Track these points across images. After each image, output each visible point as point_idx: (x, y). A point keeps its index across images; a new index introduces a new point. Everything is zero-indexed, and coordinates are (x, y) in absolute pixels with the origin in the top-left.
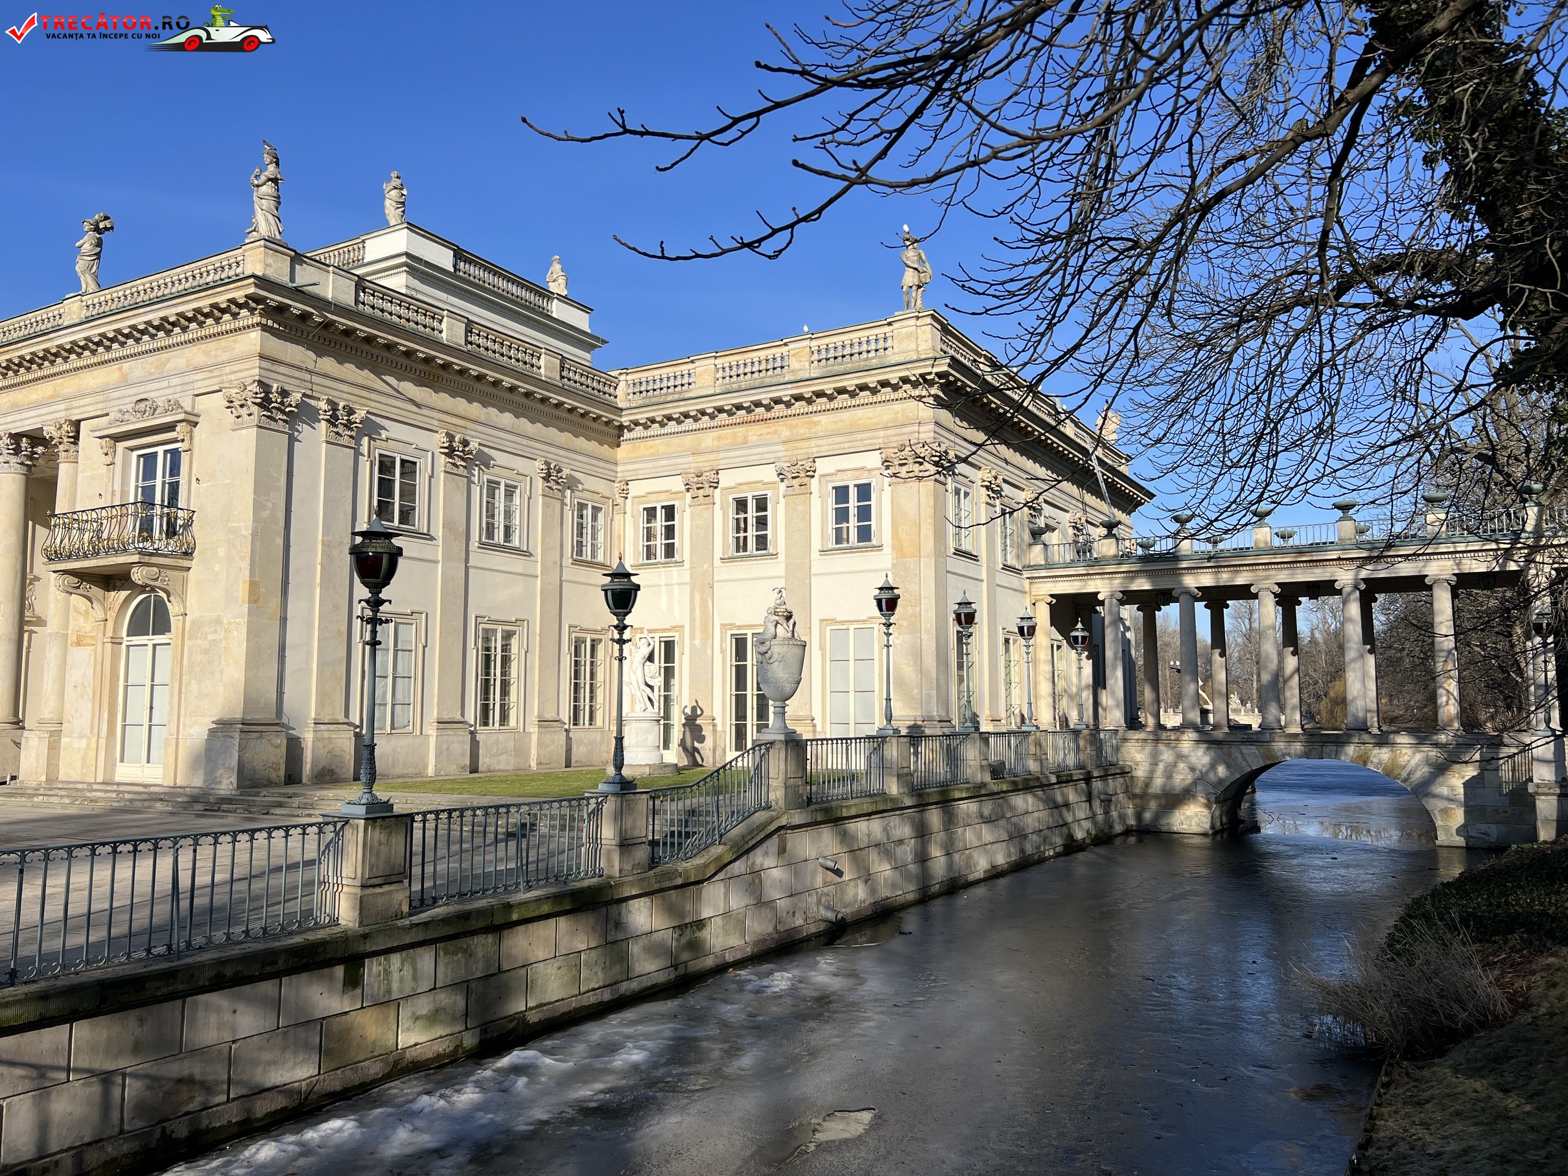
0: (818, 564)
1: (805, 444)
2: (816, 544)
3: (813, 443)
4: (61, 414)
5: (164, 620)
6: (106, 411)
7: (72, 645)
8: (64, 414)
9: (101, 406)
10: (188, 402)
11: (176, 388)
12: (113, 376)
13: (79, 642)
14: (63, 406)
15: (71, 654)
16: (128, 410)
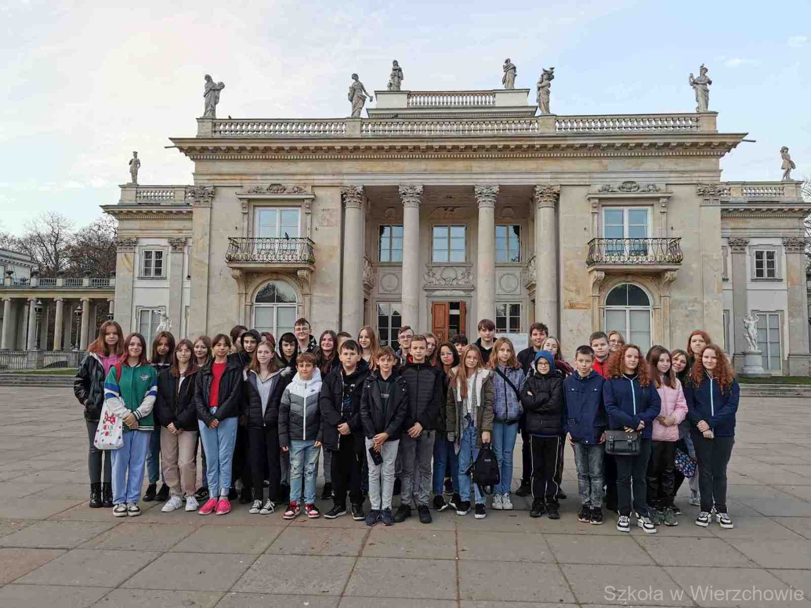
0: (751, 285)
1: (743, 231)
2: (749, 278)
3: (748, 231)
4: (546, 180)
5: (638, 298)
6: (587, 184)
7: (565, 308)
8: (549, 180)
9: (585, 180)
10: (663, 187)
11: (653, 179)
12: (593, 165)
13: (572, 306)
14: (549, 176)
15: (564, 313)
16: (615, 186)
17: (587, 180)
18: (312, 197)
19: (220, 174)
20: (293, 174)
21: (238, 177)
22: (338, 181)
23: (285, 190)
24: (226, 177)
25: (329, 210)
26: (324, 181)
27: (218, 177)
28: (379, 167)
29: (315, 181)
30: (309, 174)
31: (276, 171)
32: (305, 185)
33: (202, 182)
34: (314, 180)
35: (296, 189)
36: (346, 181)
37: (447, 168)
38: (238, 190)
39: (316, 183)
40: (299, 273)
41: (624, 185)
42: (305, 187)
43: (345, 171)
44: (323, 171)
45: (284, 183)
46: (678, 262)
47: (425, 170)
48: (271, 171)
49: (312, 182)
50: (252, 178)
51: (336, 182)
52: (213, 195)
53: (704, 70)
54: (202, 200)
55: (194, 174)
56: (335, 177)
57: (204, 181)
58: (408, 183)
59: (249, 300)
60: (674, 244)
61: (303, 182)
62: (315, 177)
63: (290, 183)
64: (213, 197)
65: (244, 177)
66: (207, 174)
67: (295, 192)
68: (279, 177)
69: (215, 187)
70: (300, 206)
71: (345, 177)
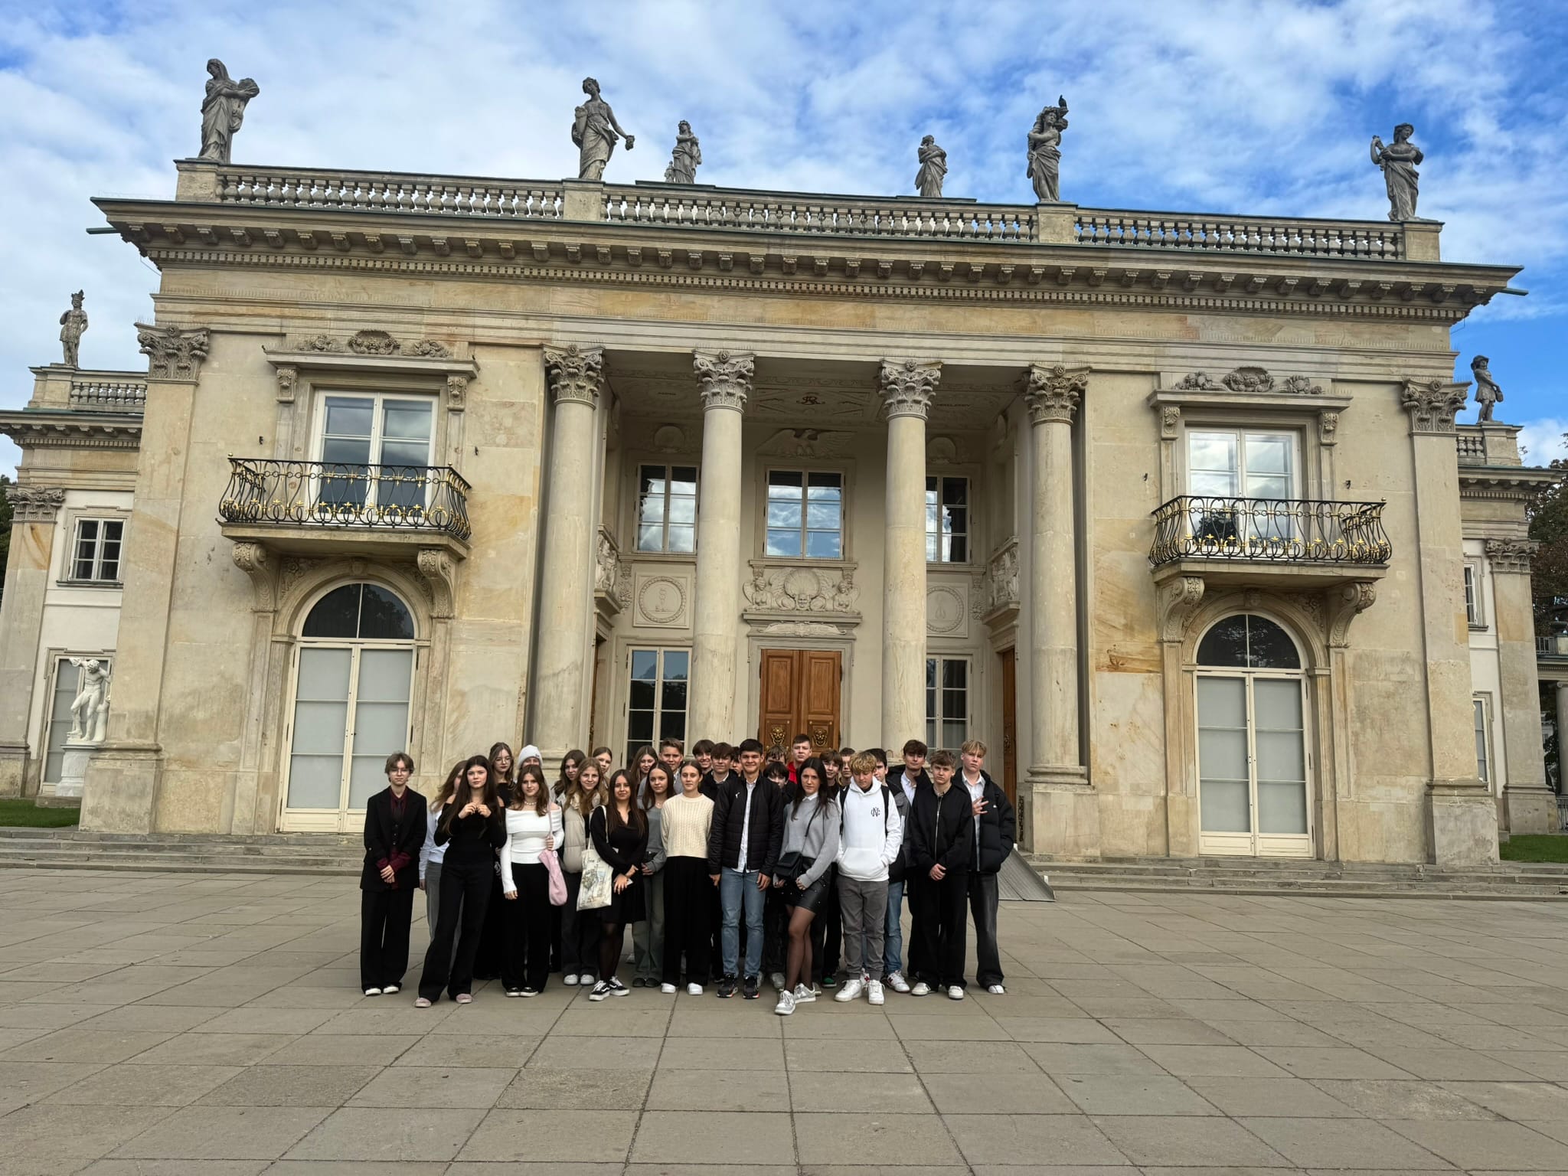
4: (1054, 357)
6: (1152, 369)
7: (1098, 668)
8: (1060, 357)
9: (1146, 360)
10: (1327, 387)
11: (1304, 365)
13: (1115, 665)
14: (1060, 347)
16: (1217, 380)
17: (1151, 360)
18: (469, 367)
19: (227, 301)
20: (420, 310)
21: (277, 311)
22: (535, 334)
23: (397, 347)
24: (243, 310)
25: (512, 404)
26: (502, 333)
27: (222, 309)
28: (645, 304)
29: (479, 331)
30: (464, 312)
31: (377, 299)
32: (451, 339)
33: (175, 317)
34: (474, 327)
35: (427, 347)
36: (559, 336)
37: (814, 318)
38: (272, 343)
39: (483, 335)
40: (420, 559)
41: (1239, 376)
42: (451, 343)
43: (555, 309)
44: (498, 307)
45: (397, 333)
46: (1380, 559)
47: (761, 319)
48: (363, 298)
49: (468, 331)
50: (313, 313)
52: (200, 355)
54: (172, 365)
55: (154, 297)
56: (532, 324)
57: (184, 317)
58: (716, 348)
59: (282, 629)
61: (445, 330)
62: (479, 321)
63: (409, 333)
64: (202, 360)
65: (287, 311)
66: (192, 300)
67: (424, 354)
68: (382, 316)
69: (210, 333)
70: (436, 393)
71: (557, 325)
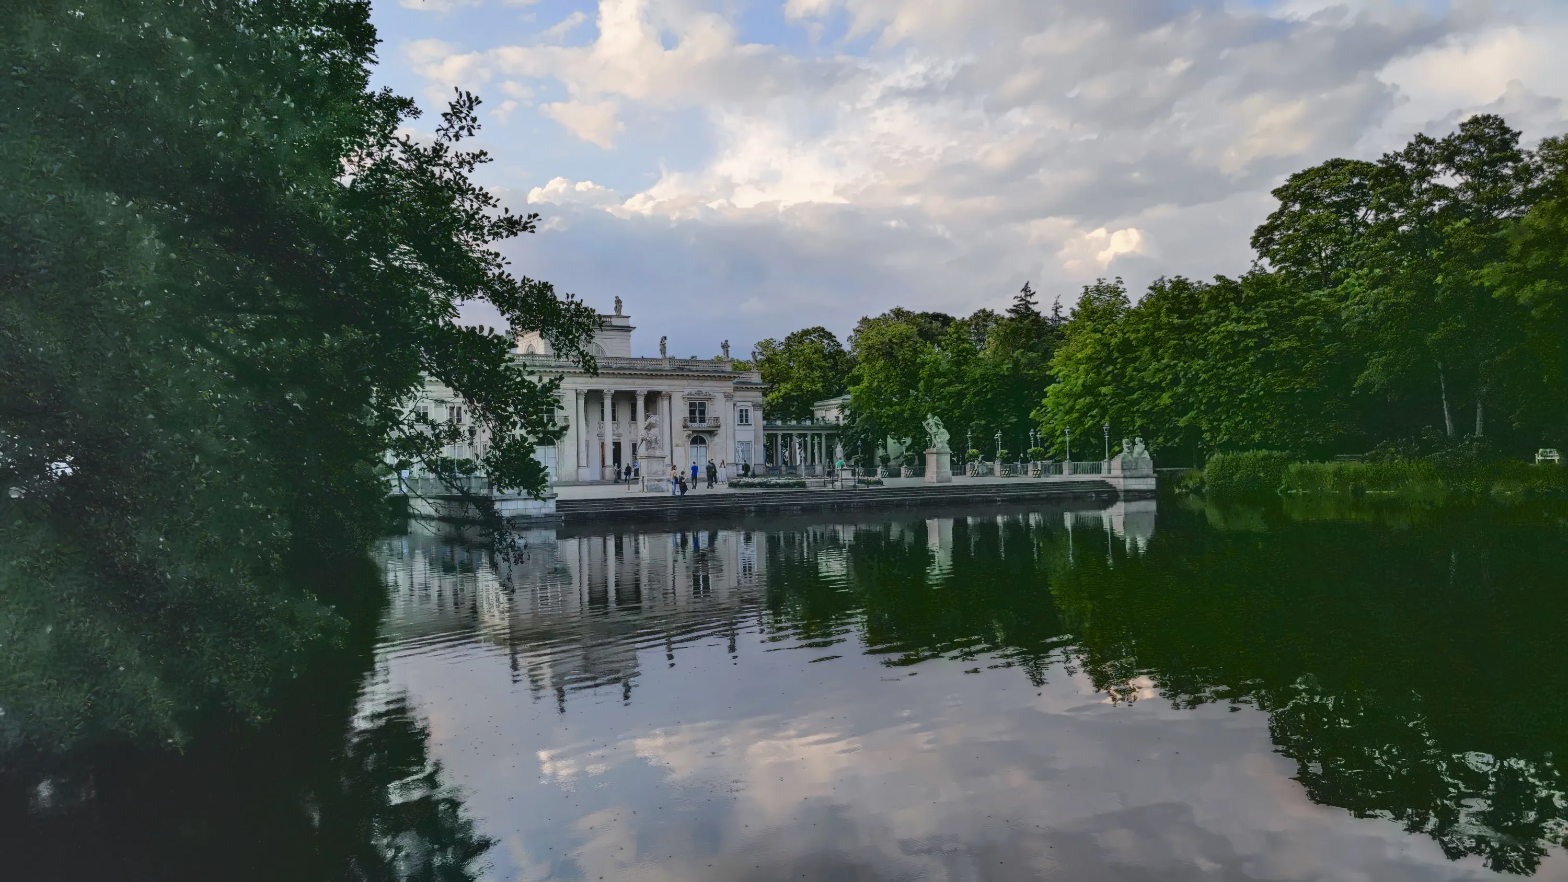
4: (665, 389)
5: (703, 441)
6: (683, 391)
7: (674, 446)
8: (667, 389)
10: (712, 393)
11: (708, 389)
12: (685, 382)
13: (677, 445)
14: (667, 386)
15: (674, 448)
16: (693, 392)
17: (682, 389)
25: (570, 400)
26: (568, 387)
28: (594, 380)
36: (578, 387)
37: (626, 382)
41: (697, 392)
44: (568, 381)
46: (719, 427)
47: (614, 383)
51: (574, 387)
53: (727, 341)
56: (573, 384)
58: (608, 388)
60: (717, 419)
71: (578, 384)
